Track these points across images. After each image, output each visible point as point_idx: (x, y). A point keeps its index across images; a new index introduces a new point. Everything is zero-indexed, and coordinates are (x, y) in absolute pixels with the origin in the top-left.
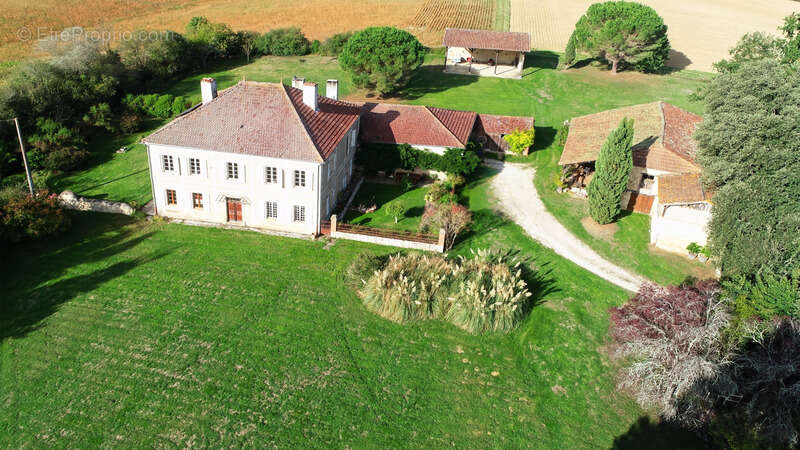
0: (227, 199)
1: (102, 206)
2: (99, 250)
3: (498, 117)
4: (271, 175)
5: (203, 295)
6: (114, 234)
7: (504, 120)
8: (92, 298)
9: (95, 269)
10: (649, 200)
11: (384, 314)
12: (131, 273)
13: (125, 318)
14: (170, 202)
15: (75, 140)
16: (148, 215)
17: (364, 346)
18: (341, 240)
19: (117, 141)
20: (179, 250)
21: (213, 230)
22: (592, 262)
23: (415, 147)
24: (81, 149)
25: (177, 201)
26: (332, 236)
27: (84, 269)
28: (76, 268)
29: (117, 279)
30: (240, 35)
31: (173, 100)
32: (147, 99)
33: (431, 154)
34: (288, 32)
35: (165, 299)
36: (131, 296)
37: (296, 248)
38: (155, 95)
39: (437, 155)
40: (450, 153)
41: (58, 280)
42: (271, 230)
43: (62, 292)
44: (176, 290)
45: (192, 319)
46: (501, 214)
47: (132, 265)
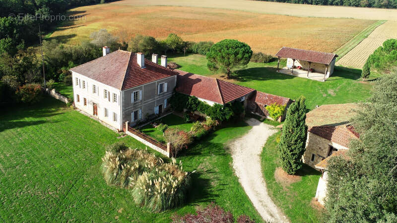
0: (93, 103)
1: (61, 98)
3: (268, 94)
6: (54, 109)
7: (270, 97)
18: (129, 137)
20: (65, 122)
23: (200, 99)
25: (80, 101)
26: (126, 133)
28: (28, 118)
33: (207, 105)
40: (216, 106)
42: (106, 123)
46: (228, 149)
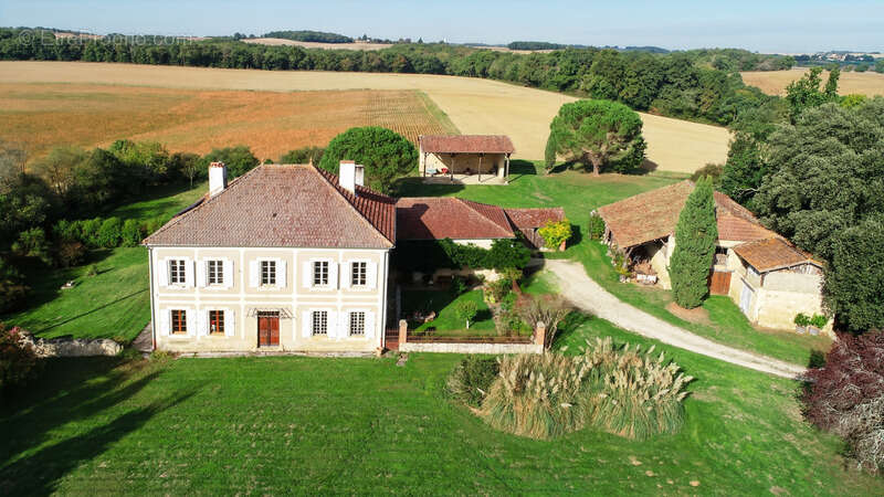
0: (260, 313)
1: (75, 347)
2: (88, 402)
3: (525, 210)
4: (320, 273)
5: (269, 440)
6: (102, 379)
7: (532, 213)
8: (103, 465)
9: (91, 427)
10: (727, 276)
11: (519, 432)
12: (149, 425)
13: (167, 485)
14: (175, 329)
15: (9, 273)
16: (143, 352)
17: (518, 473)
18: (414, 354)
19: (56, 276)
20: (207, 389)
21: (241, 360)
22: (707, 348)
23: (455, 241)
24: (16, 285)
25: (188, 326)
26: (401, 349)
27: (75, 429)
28: (62, 430)
29: (131, 435)
30: (177, 157)
31: (122, 224)
32: (87, 224)
33: (477, 249)
34: (235, 150)
35: (215, 452)
36: (163, 453)
37: (362, 368)
38: (97, 219)
39: (483, 250)
40: (500, 246)
41: (39, 448)
42: (321, 352)
43: (53, 465)
44: (227, 438)
45: (268, 471)
47: (146, 414)
